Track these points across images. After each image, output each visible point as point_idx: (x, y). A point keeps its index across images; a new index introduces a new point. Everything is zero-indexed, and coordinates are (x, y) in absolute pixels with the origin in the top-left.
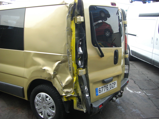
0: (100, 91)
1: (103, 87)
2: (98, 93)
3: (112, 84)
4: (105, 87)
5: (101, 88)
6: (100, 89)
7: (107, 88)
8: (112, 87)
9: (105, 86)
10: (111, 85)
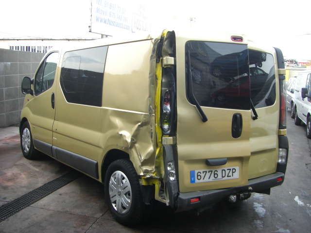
0: (199, 177)
1: (206, 172)
2: (194, 179)
3: (227, 172)
4: (210, 172)
5: (202, 173)
6: (199, 174)
7: (214, 174)
8: (228, 176)
9: (212, 171)
10: (224, 172)
